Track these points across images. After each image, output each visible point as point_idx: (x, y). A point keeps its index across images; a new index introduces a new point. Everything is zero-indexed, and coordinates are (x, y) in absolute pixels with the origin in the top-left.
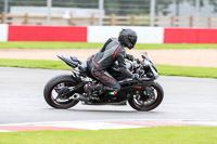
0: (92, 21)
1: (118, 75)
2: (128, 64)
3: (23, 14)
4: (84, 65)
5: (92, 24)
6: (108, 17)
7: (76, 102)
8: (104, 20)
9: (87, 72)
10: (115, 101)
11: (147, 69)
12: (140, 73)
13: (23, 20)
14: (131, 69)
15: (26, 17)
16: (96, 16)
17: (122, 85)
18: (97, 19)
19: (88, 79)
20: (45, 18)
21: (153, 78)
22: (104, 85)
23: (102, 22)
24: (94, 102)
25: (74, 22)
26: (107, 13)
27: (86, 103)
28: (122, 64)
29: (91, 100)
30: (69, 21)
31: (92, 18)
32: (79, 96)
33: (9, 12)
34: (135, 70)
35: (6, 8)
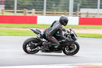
1: (59, 38)
4: (42, 33)
7: (38, 51)
10: (57, 51)
11: (72, 35)
12: (69, 37)
15: (88, 13)
19: (44, 40)
22: (52, 43)
24: (47, 51)
27: (43, 52)
28: (61, 33)
29: (45, 50)
32: (39, 48)
33: (79, 11)
34: (66, 36)
35: (78, 9)
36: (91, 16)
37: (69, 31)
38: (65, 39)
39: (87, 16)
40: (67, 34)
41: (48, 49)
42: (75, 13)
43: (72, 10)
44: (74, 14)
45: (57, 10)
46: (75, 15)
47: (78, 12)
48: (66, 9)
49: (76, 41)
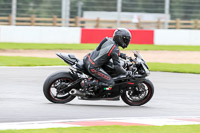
0: (159, 25)
1: (113, 72)
2: (122, 62)
3: (95, 18)
4: (81, 63)
5: (158, 27)
6: (173, 21)
7: (73, 97)
8: (170, 24)
9: (84, 69)
10: (109, 96)
11: (139, 67)
12: (133, 70)
13: (95, 24)
14: (124, 67)
15: (98, 21)
16: (162, 20)
17: (116, 82)
18: (163, 23)
19: (84, 76)
20: (115, 22)
21: (145, 74)
22: (99, 81)
23: (167, 26)
24: (90, 98)
25: (142, 26)
26: (173, 18)
27: (82, 98)
28: (116, 62)
29: (87, 95)
30: (137, 25)
31: (158, 22)
32: (76, 91)
33: (82, 16)
34: (128, 67)
35: (79, 13)
36: (104, 27)
37: (133, 58)
38: (124, 74)
39: (97, 26)
40: (130, 63)
41: (93, 94)
42: (72, 20)
43: (68, 14)
44: (71, 22)
45: (38, 14)
46: (73, 23)
47: (80, 19)
48: (55, 13)
49: (146, 78)
